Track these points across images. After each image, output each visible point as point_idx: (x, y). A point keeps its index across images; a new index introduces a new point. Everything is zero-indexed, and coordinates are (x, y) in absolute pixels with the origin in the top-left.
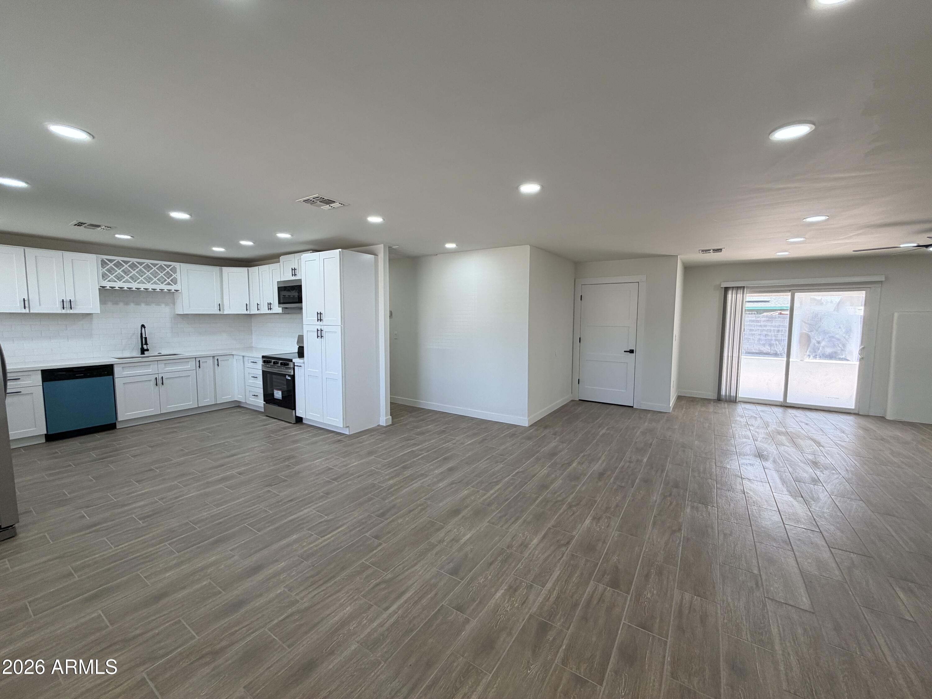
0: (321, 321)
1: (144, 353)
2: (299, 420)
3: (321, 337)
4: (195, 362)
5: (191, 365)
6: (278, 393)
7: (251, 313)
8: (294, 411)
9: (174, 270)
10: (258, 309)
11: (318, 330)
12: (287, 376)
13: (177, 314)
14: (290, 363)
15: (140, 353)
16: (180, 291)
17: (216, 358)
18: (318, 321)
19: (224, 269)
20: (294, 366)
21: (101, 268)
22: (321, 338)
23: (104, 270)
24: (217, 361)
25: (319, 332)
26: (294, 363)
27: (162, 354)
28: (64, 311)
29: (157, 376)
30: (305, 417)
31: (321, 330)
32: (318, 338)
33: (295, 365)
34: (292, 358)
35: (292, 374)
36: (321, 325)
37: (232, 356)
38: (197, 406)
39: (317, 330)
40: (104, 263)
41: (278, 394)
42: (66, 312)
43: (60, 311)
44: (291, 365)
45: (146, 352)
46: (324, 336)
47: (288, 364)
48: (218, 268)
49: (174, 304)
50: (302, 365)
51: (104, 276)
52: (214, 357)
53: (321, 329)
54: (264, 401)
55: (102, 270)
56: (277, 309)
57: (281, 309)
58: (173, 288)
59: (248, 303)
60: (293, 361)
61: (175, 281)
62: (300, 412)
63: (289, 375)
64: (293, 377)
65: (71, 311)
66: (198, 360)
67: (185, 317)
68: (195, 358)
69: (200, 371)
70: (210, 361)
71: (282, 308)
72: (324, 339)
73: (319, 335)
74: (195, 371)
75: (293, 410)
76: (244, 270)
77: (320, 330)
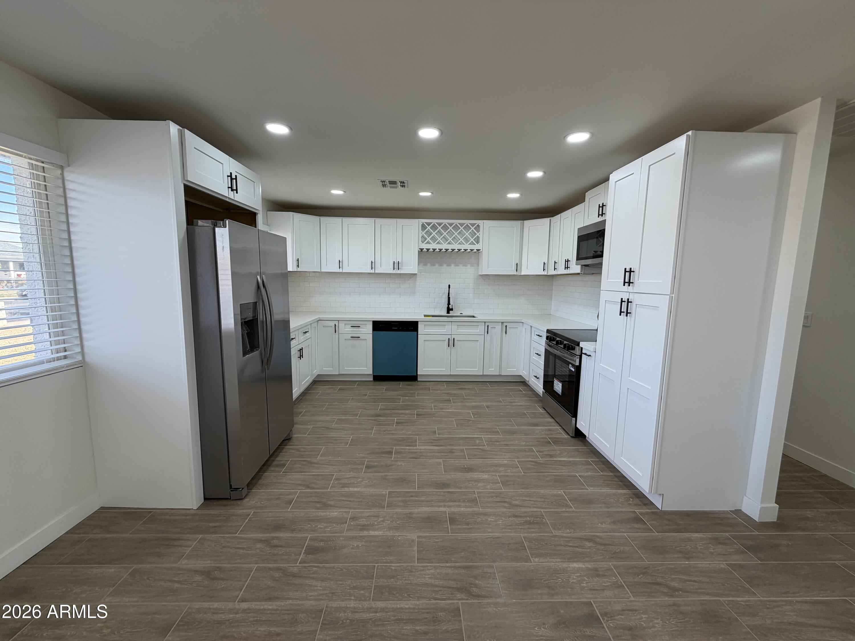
0: (629, 285)
1: (449, 312)
2: (579, 435)
3: (627, 313)
4: (484, 327)
5: (481, 329)
6: (558, 384)
7: (548, 274)
8: (574, 419)
9: (478, 228)
10: (555, 269)
11: (622, 301)
12: (570, 365)
13: (480, 275)
14: (576, 346)
15: (446, 312)
16: (481, 251)
17: (505, 324)
18: (624, 285)
19: (527, 223)
20: (582, 353)
21: (421, 231)
22: (627, 316)
23: (423, 233)
24: (505, 328)
25: (624, 305)
26: (582, 348)
27: (464, 314)
28: (394, 272)
29: (450, 337)
30: (588, 437)
31: (628, 302)
32: (620, 315)
33: (584, 351)
34: (578, 341)
35: (577, 364)
36: (629, 292)
37: (521, 324)
38: (482, 374)
39: (620, 301)
40: (423, 227)
41: (558, 387)
42: (395, 272)
43: (392, 271)
44: (577, 352)
45: (451, 312)
46: (633, 312)
47: (573, 349)
48: (519, 223)
49: (478, 264)
50: (592, 354)
51: (424, 239)
52: (502, 323)
53: (628, 299)
54: (544, 389)
55: (422, 233)
56: (575, 268)
57: (579, 267)
58: (475, 247)
59: (546, 262)
60: (582, 344)
61: (477, 241)
62: (582, 425)
63: (573, 365)
64: (578, 369)
65: (399, 272)
66: (487, 324)
67: (486, 277)
68: (485, 322)
69: (488, 337)
70: (499, 327)
71: (582, 265)
72: (633, 318)
73: (624, 309)
74: (484, 336)
75: (573, 417)
76: (546, 221)
77: (626, 300)
